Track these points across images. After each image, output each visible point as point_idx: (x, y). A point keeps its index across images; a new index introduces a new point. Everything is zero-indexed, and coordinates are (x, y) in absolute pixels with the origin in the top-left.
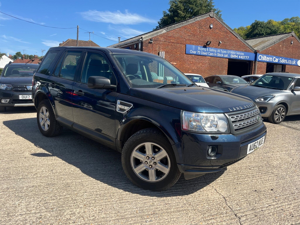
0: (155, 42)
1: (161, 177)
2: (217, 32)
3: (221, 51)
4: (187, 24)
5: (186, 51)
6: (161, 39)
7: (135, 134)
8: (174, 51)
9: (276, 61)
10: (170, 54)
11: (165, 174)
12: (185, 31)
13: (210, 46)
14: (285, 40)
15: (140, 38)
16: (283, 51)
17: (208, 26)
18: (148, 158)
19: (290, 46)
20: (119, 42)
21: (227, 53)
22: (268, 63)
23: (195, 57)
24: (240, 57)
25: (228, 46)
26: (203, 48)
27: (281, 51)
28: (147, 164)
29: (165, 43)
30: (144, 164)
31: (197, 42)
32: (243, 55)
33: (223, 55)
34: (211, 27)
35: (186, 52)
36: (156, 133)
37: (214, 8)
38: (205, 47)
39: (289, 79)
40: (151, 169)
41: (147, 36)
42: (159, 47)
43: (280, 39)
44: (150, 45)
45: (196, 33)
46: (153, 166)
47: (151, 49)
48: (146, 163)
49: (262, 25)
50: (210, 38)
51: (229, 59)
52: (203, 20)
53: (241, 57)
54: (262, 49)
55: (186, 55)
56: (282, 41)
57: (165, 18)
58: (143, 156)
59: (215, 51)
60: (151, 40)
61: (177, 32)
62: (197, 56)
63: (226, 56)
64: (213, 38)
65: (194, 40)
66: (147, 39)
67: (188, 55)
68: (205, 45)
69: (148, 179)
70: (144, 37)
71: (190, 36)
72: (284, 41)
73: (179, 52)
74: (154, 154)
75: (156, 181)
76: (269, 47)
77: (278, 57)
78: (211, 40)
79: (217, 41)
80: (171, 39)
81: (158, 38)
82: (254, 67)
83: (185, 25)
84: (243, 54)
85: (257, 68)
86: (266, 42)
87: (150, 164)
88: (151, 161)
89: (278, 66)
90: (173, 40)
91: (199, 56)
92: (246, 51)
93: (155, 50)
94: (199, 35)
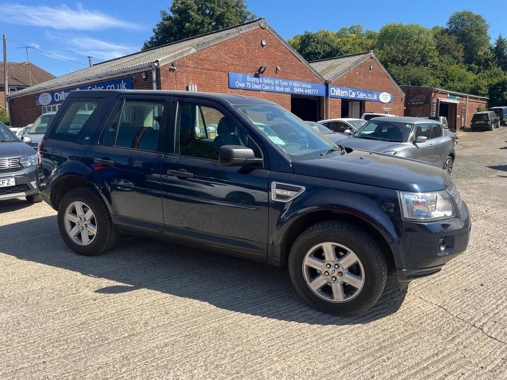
0: (179, 69)
1: (352, 294)
2: (273, 52)
3: (279, 82)
4: (227, 39)
5: (229, 83)
6: (188, 64)
7: (306, 232)
8: (211, 84)
9: (353, 96)
10: (205, 89)
11: (357, 289)
12: (225, 50)
13: (264, 75)
14: (362, 64)
15: (154, 62)
16: (360, 81)
17: (259, 42)
18: (328, 266)
19: (368, 73)
20: (90, 66)
21: (288, 86)
22: (343, 100)
23: (244, 93)
24: (306, 91)
25: (290, 75)
26: (254, 78)
27: (357, 80)
28: (329, 275)
29: (196, 70)
30: (323, 275)
31: (245, 68)
32: (310, 89)
33: (284, 89)
34: (264, 44)
35: (229, 85)
36: (338, 227)
37: (246, 10)
38: (257, 76)
39: (408, 126)
40: (336, 283)
41: (165, 59)
42: (188, 77)
43: (356, 63)
44: (171, 73)
45: (242, 54)
46: (338, 277)
47: (174, 80)
48: (327, 274)
49: (316, 39)
50: (263, 61)
51: (292, 95)
52: (250, 32)
53: (308, 91)
54: (334, 78)
55: (230, 90)
56: (359, 66)
57: (166, 23)
58: (322, 264)
59: (272, 82)
60: (172, 65)
61: (213, 52)
62: (246, 91)
63: (288, 90)
64: (267, 62)
65: (240, 65)
66: (166, 63)
67: (233, 90)
68: (257, 72)
69: (332, 297)
70: (162, 60)
71: (233, 58)
72: (361, 66)
73: (220, 85)
74: (337, 259)
75: (344, 300)
76: (342, 75)
77: (355, 90)
78: (265, 65)
79: (273, 67)
80: (205, 64)
81: (184, 62)
82: (326, 106)
83: (225, 39)
84: (310, 86)
85: (330, 107)
86: (337, 68)
87: (334, 275)
88: (334, 270)
89: (354, 103)
90: (208, 64)
91: (250, 92)
92: (313, 82)
93: (181, 83)
94: (247, 57)
